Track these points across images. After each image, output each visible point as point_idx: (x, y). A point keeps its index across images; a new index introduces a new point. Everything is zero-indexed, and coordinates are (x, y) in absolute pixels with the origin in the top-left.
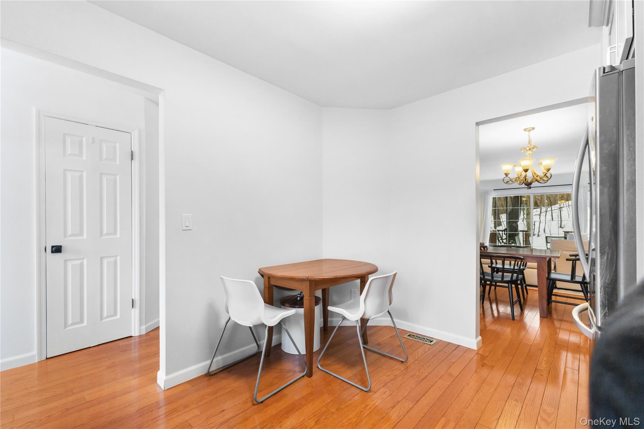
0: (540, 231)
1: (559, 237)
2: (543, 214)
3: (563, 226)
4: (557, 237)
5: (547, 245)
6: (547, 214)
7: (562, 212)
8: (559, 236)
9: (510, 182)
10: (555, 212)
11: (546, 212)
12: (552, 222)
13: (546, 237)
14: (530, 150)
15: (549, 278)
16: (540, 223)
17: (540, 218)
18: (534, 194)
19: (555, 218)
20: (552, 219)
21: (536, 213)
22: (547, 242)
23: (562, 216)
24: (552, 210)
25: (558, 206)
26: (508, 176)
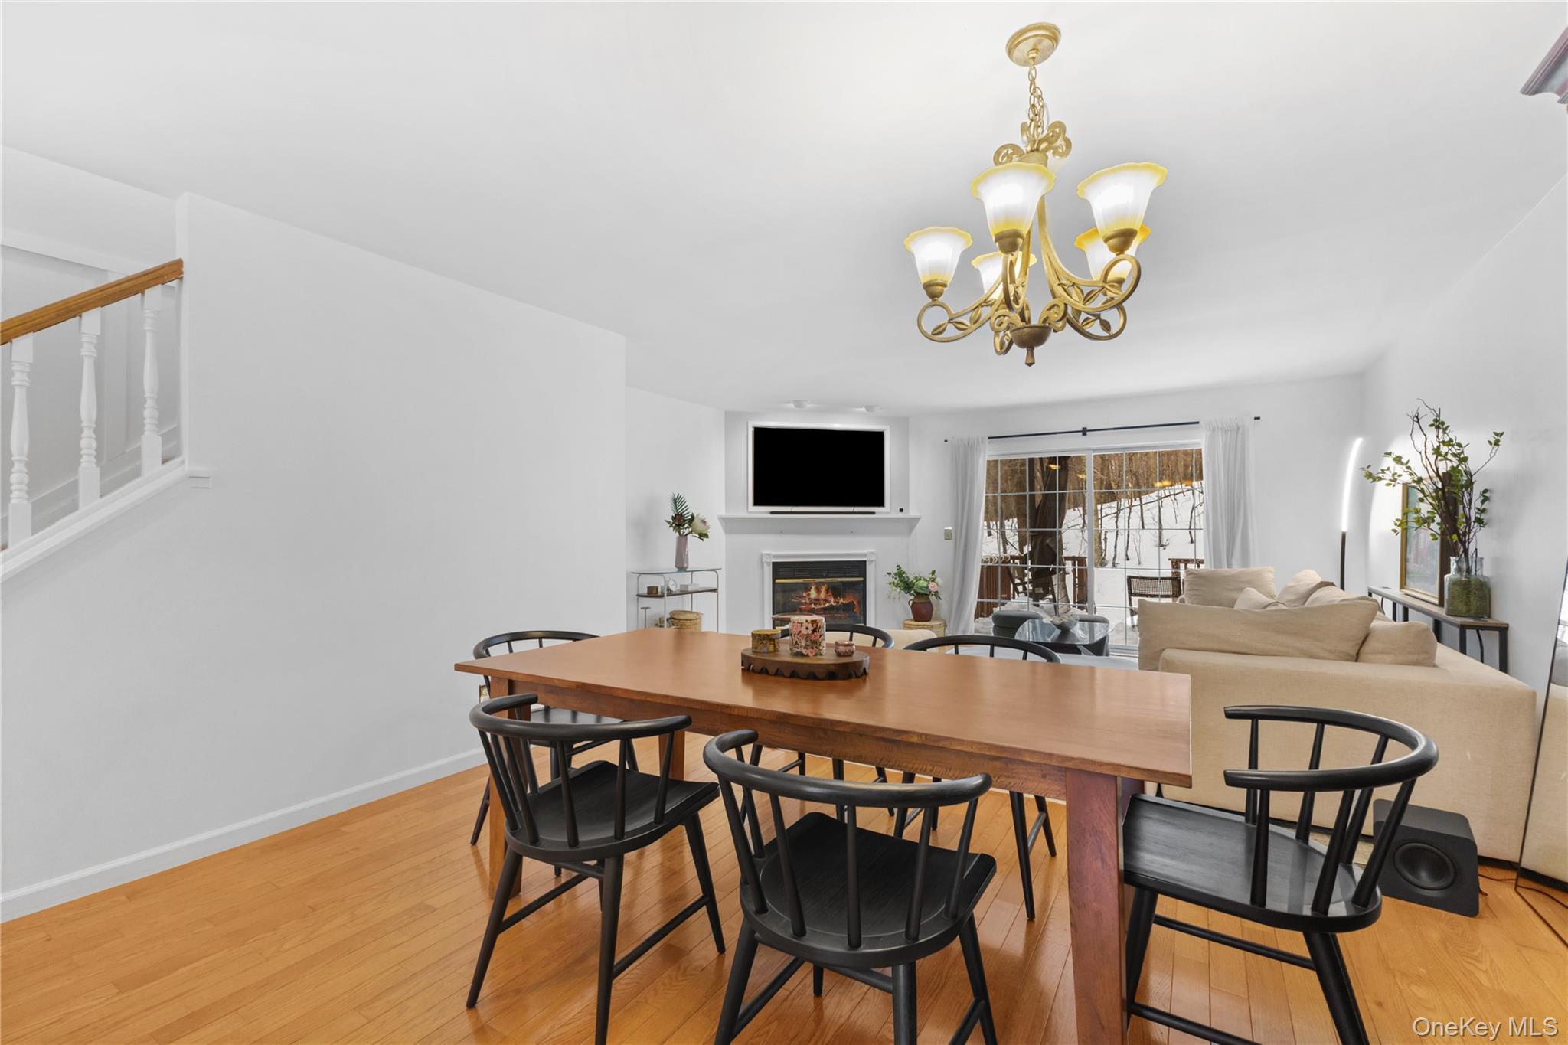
0: (1117, 554)
1: (1162, 578)
2: (1123, 514)
3: (1164, 542)
4: (1157, 579)
5: (1130, 604)
6: (1132, 514)
7: (1162, 510)
8: (1162, 576)
9: (951, 331)
10: (1149, 510)
11: (1130, 507)
12: (1142, 532)
13: (1129, 579)
14: (1037, 150)
15: (1129, 876)
16: (1117, 534)
17: (1116, 522)
18: (1094, 450)
19: (1148, 524)
20: (1143, 527)
21: (1109, 512)
22: (1131, 594)
23: (1162, 518)
24: (1141, 505)
25: (1154, 495)
26: (940, 299)
